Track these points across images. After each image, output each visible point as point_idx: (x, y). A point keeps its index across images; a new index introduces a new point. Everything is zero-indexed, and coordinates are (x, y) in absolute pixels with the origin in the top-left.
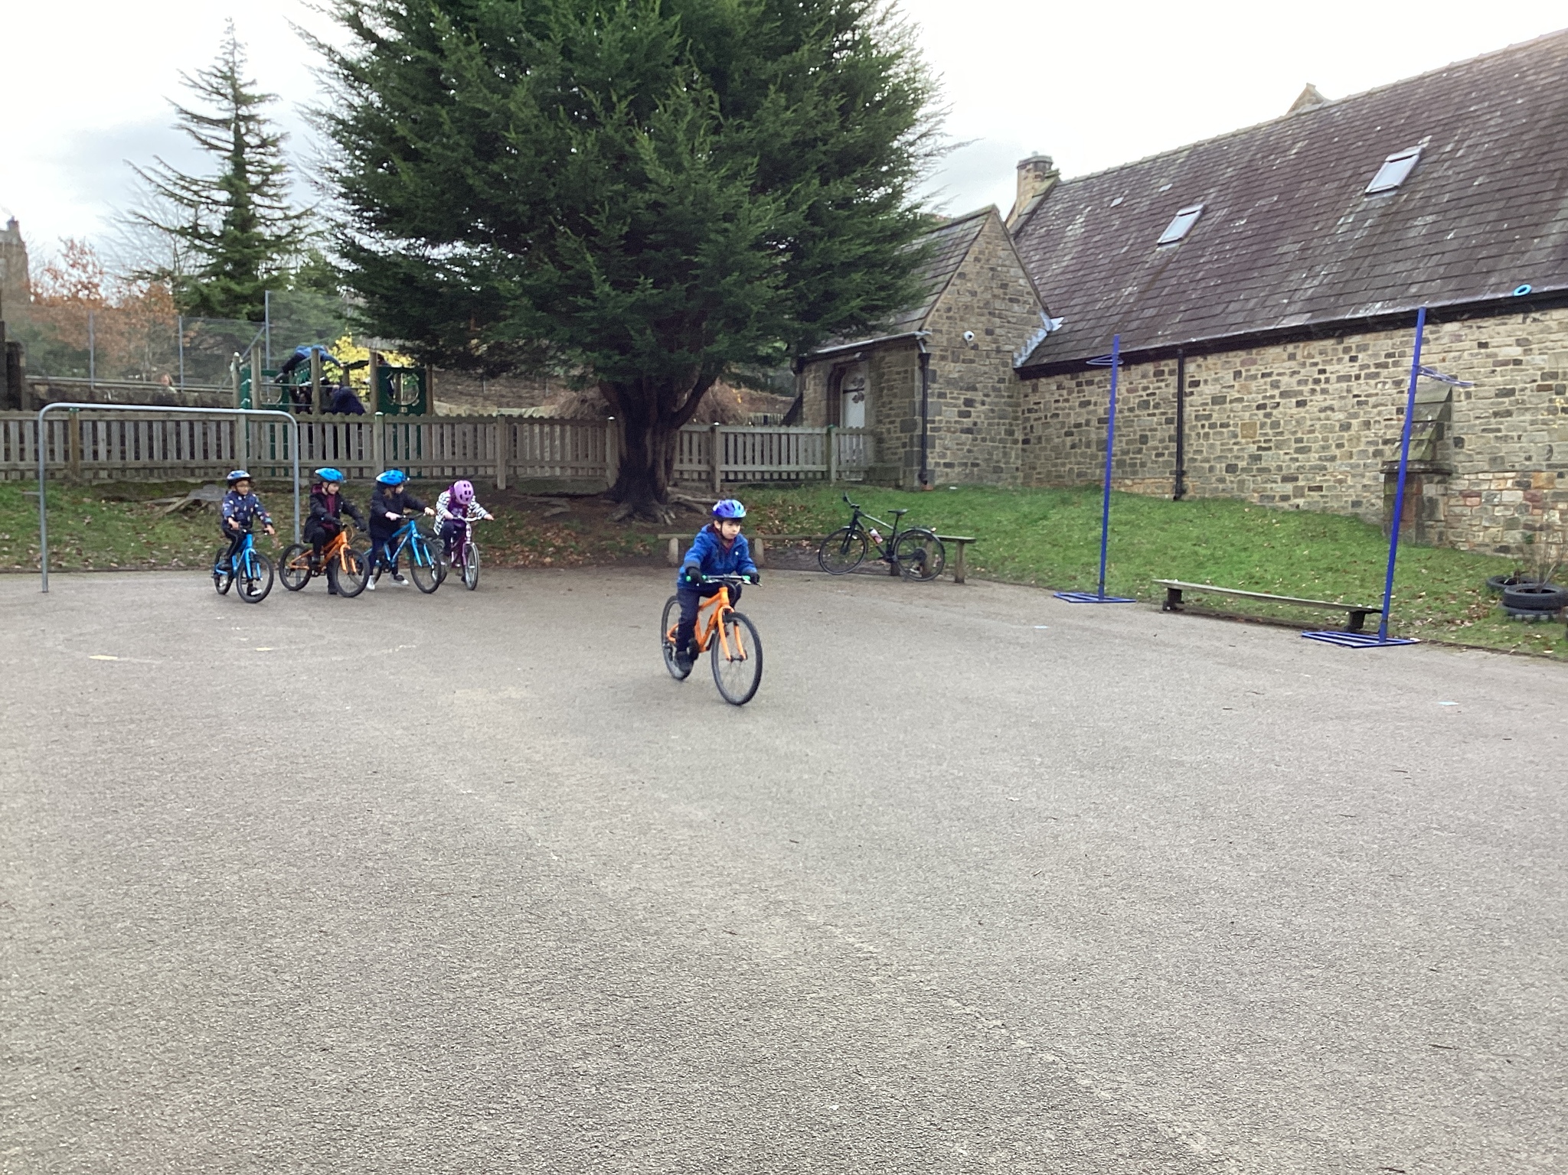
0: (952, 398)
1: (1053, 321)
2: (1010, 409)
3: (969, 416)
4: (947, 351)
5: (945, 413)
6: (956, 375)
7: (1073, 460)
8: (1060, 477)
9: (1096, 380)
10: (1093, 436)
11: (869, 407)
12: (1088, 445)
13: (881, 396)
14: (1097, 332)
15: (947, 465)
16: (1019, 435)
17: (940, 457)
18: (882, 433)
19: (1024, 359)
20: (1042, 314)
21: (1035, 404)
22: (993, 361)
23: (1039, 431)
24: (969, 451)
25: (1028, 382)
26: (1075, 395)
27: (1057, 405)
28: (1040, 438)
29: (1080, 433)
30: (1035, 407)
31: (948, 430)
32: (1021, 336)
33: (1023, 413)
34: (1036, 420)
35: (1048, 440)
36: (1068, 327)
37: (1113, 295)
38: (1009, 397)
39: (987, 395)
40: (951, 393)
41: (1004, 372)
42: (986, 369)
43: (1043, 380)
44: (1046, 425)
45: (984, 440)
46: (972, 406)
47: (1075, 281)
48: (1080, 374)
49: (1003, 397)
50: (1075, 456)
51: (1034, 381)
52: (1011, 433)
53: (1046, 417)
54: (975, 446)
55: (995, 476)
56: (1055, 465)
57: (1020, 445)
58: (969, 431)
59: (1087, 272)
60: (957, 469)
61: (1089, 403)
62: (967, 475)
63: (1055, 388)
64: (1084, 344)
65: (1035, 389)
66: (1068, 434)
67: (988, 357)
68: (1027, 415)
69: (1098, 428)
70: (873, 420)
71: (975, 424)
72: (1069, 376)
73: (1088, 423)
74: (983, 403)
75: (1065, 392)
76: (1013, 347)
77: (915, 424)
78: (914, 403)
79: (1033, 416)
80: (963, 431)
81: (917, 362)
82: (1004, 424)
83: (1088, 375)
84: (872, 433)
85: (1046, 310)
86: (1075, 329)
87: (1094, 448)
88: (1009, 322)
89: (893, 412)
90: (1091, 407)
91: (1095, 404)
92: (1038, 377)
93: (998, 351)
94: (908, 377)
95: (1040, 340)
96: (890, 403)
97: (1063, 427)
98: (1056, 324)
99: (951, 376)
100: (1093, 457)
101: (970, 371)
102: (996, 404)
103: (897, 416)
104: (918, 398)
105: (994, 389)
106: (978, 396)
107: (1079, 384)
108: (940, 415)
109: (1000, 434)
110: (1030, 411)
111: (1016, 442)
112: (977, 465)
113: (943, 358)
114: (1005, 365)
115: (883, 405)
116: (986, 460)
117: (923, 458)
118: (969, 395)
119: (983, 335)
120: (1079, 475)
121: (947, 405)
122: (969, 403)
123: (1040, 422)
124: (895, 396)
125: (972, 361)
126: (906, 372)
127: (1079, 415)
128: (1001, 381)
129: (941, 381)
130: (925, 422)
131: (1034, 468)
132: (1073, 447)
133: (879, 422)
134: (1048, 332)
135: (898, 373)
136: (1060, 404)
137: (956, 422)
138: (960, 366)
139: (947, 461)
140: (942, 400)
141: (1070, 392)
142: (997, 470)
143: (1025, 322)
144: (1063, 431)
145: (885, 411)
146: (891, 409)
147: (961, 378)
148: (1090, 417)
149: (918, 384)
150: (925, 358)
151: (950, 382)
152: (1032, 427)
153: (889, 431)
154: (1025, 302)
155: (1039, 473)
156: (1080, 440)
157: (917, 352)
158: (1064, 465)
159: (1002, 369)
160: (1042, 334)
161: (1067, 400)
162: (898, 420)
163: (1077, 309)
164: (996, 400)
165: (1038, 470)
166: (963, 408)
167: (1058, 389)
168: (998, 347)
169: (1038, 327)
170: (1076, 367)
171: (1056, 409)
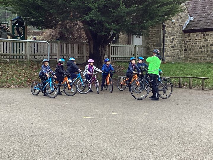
0: (169, 38)
1: (191, 17)
2: (181, 41)
3: (173, 43)
4: (168, 25)
5: (168, 42)
6: (170, 32)
7: (202, 55)
8: (197, 60)
9: (210, 34)
10: (209, 49)
11: (144, 39)
12: (207, 51)
13: (149, 37)
14: (207, 21)
15: (168, 56)
16: (183, 48)
17: (167, 54)
18: (149, 47)
19: (185, 27)
20: (189, 15)
21: (188, 40)
22: (178, 28)
23: (190, 47)
24: (173, 52)
25: (186, 34)
26: (203, 38)
27: (196, 40)
28: (191, 49)
29: (204, 48)
30: (189, 41)
31: (169, 47)
32: (184, 21)
33: (185, 42)
34: (189, 44)
35: (193, 50)
36: (196, 20)
37: (209, 11)
38: (182, 38)
39: (177, 37)
40: (169, 36)
41: (180, 31)
42: (176, 30)
43: (192, 34)
44: (192, 46)
45: (176, 49)
46: (173, 40)
47: (193, 7)
48: (204, 32)
49: (180, 38)
50: (203, 54)
51: (189, 34)
52: (182, 47)
53: (193, 44)
54: (174, 51)
55: (178, 59)
56: (196, 57)
57: (184, 51)
58: (173, 47)
59: (197, 4)
60: (170, 57)
61: (208, 40)
62: (172, 59)
63: (196, 36)
64: (204, 24)
65: (189, 36)
66: (200, 48)
67: (177, 27)
68: (186, 43)
69: (210, 47)
70: (145, 43)
71: (174, 45)
72: (201, 33)
73: (207, 46)
74: (176, 40)
75: (199, 37)
76: (182, 24)
77: (161, 44)
78: (161, 39)
79: (188, 43)
80: (172, 47)
81: (162, 28)
82: (180, 45)
83: (207, 33)
84: (145, 47)
85: (190, 14)
86: (199, 20)
87: (209, 53)
88: (182, 17)
89: (153, 41)
90: (208, 41)
91: (210, 41)
92: (190, 33)
93: (179, 25)
94: (158, 32)
95: (188, 22)
96: (152, 39)
97: (199, 47)
98: (192, 18)
99: (169, 32)
100: (209, 55)
101: (173, 31)
102: (179, 40)
103: (155, 42)
104: (162, 38)
105: (179, 36)
106: (175, 37)
107: (204, 35)
108: (167, 42)
109: (179, 48)
110: (187, 42)
111: (183, 50)
112: (174, 56)
113: (168, 27)
114: (181, 29)
115: (149, 39)
116: (177, 55)
117: (163, 54)
118: (173, 37)
119: (176, 21)
120: (204, 59)
121: (168, 40)
122: (173, 39)
123: (191, 45)
124: (154, 37)
125: (174, 28)
126: (158, 30)
127: (204, 43)
128: (180, 33)
129: (167, 33)
130: (164, 44)
131: (189, 57)
132: (202, 52)
133: (148, 44)
134: (190, 20)
135: (156, 31)
136: (197, 40)
137: (170, 44)
138: (171, 29)
139: (168, 55)
140: (167, 38)
141: (201, 37)
142: (179, 58)
143: (185, 17)
144: (199, 48)
145: (150, 41)
146: (152, 40)
147: (171, 32)
148: (207, 44)
149: (162, 34)
150: (164, 27)
151: (169, 33)
152: (188, 46)
153: (152, 47)
154: (185, 12)
155: (190, 59)
156: (204, 50)
157: (162, 25)
158: (199, 57)
159: (180, 30)
160: (189, 21)
161: (200, 39)
162: (155, 44)
163: (197, 14)
164: (179, 38)
165: (190, 58)
166: (172, 41)
167: (197, 36)
168: (179, 24)
169: (188, 19)
170: (202, 31)
171: (196, 41)
